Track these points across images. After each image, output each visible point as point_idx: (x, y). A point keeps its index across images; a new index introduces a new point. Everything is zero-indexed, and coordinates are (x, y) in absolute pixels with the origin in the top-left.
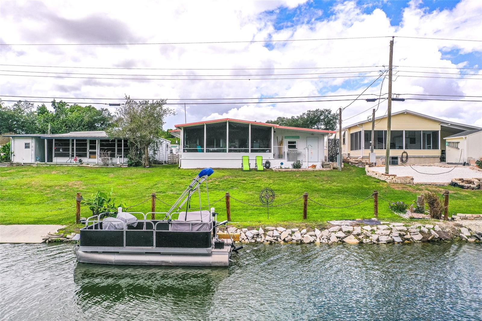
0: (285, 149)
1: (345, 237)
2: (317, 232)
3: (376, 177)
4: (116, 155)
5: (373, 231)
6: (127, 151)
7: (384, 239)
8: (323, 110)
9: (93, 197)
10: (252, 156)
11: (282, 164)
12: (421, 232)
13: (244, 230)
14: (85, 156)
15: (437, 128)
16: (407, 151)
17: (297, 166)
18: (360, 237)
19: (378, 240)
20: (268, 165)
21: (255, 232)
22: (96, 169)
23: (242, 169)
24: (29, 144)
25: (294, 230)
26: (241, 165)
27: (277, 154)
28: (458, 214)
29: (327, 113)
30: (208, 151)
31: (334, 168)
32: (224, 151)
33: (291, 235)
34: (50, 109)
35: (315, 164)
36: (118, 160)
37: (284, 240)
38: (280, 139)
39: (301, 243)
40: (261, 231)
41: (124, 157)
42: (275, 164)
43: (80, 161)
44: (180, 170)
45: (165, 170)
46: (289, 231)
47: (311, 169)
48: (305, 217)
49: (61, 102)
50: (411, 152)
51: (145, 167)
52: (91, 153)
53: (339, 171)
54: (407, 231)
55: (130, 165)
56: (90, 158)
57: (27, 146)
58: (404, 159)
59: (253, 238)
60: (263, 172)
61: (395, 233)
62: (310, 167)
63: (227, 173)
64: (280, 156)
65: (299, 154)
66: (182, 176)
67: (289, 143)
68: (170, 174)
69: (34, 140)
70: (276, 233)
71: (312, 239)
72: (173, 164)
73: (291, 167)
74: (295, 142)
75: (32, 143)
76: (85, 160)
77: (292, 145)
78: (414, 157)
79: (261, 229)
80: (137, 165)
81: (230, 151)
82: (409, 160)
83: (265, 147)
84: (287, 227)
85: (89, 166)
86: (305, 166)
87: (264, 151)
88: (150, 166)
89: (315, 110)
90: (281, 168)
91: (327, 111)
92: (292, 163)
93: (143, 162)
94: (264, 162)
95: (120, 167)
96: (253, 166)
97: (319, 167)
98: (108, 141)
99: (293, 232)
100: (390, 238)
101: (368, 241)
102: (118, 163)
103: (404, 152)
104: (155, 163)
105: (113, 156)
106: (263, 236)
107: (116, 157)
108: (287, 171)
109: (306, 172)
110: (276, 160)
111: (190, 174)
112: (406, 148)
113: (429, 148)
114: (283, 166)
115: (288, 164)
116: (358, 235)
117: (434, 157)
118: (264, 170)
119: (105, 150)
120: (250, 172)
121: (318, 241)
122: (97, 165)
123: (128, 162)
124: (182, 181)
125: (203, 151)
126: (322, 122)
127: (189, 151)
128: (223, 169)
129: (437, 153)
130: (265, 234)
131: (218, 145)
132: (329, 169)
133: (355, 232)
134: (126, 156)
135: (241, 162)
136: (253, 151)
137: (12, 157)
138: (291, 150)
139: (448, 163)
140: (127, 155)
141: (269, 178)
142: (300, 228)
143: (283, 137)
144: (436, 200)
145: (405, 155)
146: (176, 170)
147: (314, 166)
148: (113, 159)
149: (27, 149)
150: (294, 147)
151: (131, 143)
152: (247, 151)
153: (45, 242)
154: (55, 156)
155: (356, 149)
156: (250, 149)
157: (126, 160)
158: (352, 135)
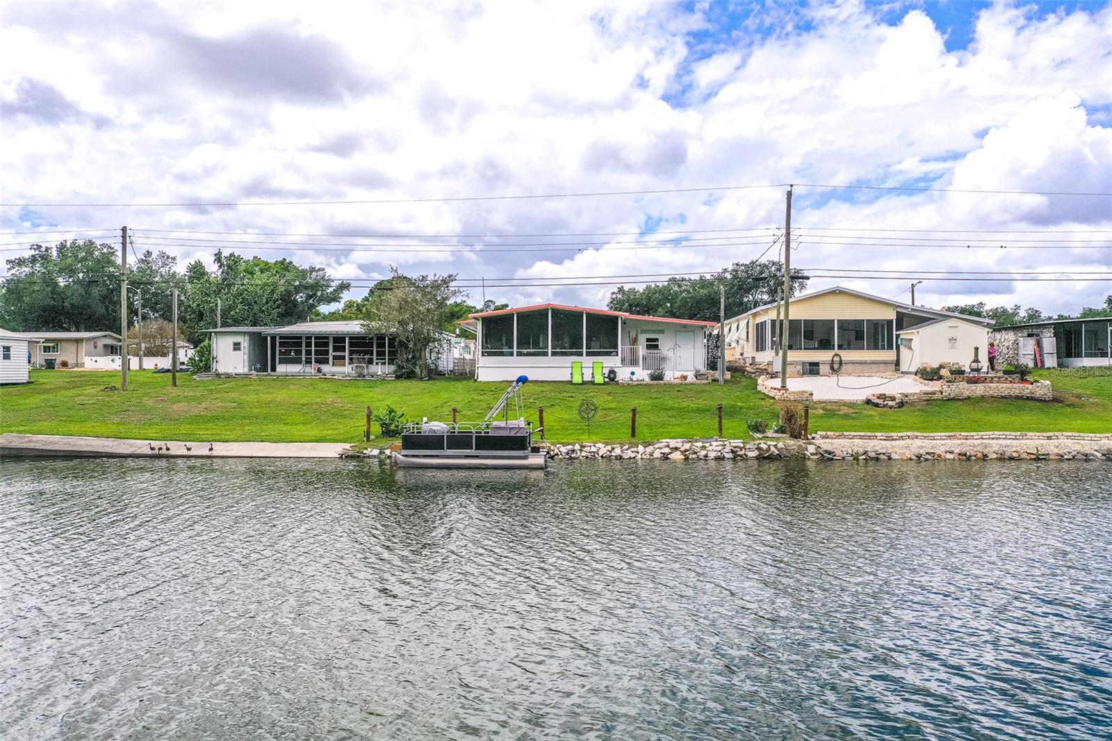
0: (642, 350)
1: (670, 453)
2: (641, 448)
3: (766, 392)
4: (375, 361)
5: (704, 448)
6: (393, 353)
7: (712, 455)
8: (767, 263)
9: (382, 413)
10: (587, 361)
11: (633, 373)
12: (759, 449)
13: (558, 446)
14: (326, 362)
15: (891, 315)
16: (841, 353)
17: (657, 377)
18: (687, 453)
19: (706, 456)
20: (612, 376)
21: (570, 447)
22: (347, 382)
23: (571, 382)
24: (239, 344)
25: (614, 446)
26: (570, 376)
27: (628, 359)
28: (818, 432)
29: (773, 268)
30: (519, 354)
31: (713, 380)
32: (545, 354)
33: (611, 452)
34: (212, 268)
35: (685, 374)
36: (378, 369)
37: (602, 456)
38: (633, 335)
39: (620, 458)
40: (577, 447)
41: (389, 364)
42: (623, 374)
43: (319, 371)
44: (477, 384)
45: (454, 383)
46: (609, 448)
47: (678, 381)
48: (633, 435)
49: (232, 255)
50: (847, 355)
51: (421, 379)
52: (335, 358)
53: (720, 385)
54: (744, 448)
55: (398, 377)
56: (333, 365)
57: (237, 346)
58: (836, 366)
59: (568, 454)
60: (603, 387)
61: (728, 449)
62: (678, 378)
63: (547, 388)
64: (634, 362)
65: (663, 359)
66: (482, 392)
67: (648, 340)
68: (462, 389)
69: (247, 338)
70: (593, 449)
71: (633, 455)
72: (464, 374)
73: (647, 379)
74: (658, 339)
75: (245, 342)
76: (326, 368)
77: (652, 345)
78: (852, 363)
79: (577, 445)
80: (410, 376)
81: (554, 354)
82: (844, 367)
83: (609, 347)
84: (607, 444)
85: (336, 377)
86: (670, 376)
87: (609, 354)
88: (430, 379)
89: (748, 263)
90: (632, 380)
91: (774, 264)
92: (649, 372)
93: (418, 370)
94: (606, 371)
95: (383, 379)
96: (588, 378)
97: (691, 378)
98: (364, 338)
99: (613, 449)
100: (719, 454)
101: (695, 456)
102: (379, 373)
103: (836, 355)
104: (434, 374)
105: (370, 362)
106: (578, 452)
107: (375, 363)
108: (641, 385)
109: (670, 385)
110: (625, 368)
111: (493, 388)
112: (840, 347)
113: (876, 347)
114: (635, 378)
115: (642, 374)
116: (686, 451)
117: (885, 363)
118: (605, 384)
119: (358, 352)
120: (583, 387)
121: (639, 456)
122: (349, 376)
123: (395, 372)
124: (482, 397)
125: (511, 354)
126: (764, 287)
127: (490, 354)
128: (542, 382)
129: (890, 355)
130: (581, 451)
131: (536, 345)
132: (705, 381)
133: (682, 449)
134: (391, 362)
135: (569, 371)
136: (589, 354)
137: (214, 364)
138: (651, 351)
139: (902, 373)
140: (393, 360)
141: (609, 394)
142: (622, 445)
143: (637, 332)
144: (794, 415)
145: (837, 359)
146: (471, 383)
147: (685, 378)
148: (370, 366)
149: (237, 352)
150: (656, 347)
151: (401, 342)
152: (580, 354)
153: (341, 457)
154: (280, 363)
155: (762, 350)
156: (584, 350)
157: (393, 368)
158: (757, 325)
